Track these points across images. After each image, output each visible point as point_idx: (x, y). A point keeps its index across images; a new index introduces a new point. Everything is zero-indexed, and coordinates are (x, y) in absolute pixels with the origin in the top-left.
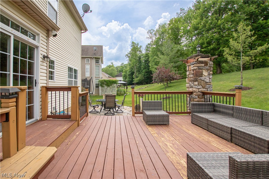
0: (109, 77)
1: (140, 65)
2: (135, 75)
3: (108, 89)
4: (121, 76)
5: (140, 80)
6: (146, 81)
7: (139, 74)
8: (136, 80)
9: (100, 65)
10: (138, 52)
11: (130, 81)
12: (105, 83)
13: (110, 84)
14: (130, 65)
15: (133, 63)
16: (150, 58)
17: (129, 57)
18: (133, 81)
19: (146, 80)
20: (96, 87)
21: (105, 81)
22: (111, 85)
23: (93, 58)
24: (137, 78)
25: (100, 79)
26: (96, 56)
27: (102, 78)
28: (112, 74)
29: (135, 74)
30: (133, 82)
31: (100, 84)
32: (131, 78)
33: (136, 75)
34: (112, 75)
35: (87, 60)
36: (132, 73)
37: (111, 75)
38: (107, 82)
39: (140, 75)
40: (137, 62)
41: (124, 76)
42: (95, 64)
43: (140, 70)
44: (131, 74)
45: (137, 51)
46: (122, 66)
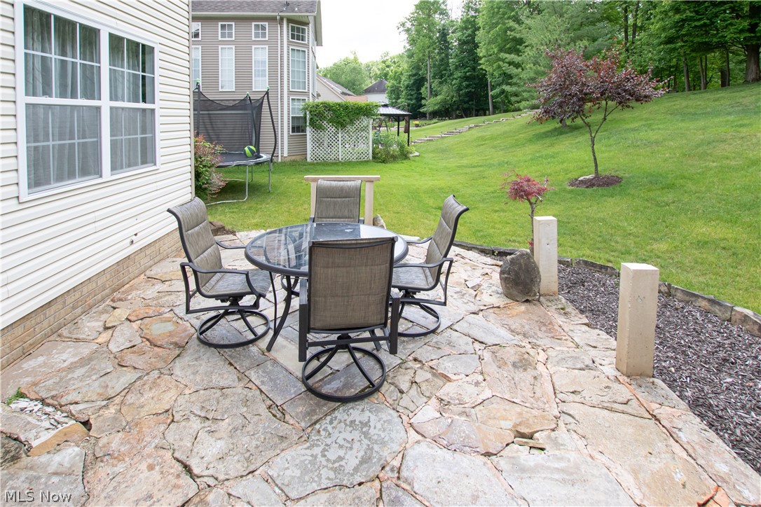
0: (344, 94)
1: (443, 55)
2: (427, 88)
3: (340, 135)
4: (383, 91)
5: (445, 101)
6: (466, 106)
7: (441, 83)
8: (430, 104)
9: (307, 46)
10: (437, 16)
11: (413, 105)
12: (329, 115)
13: (348, 120)
14: (410, 56)
15: (423, 49)
16: (480, 33)
17: (408, 30)
18: (421, 106)
19: (465, 103)
20: (293, 128)
21: (327, 107)
22: (352, 122)
23: (282, 19)
24: (436, 95)
25: (311, 100)
26: (293, 11)
27: (319, 95)
28: (354, 85)
29: (427, 85)
30: (422, 110)
31: (308, 117)
32: (415, 96)
33: (431, 86)
34: (354, 89)
35: (257, 26)
36: (419, 82)
37: (352, 86)
38: (334, 111)
39: (445, 88)
40: (434, 46)
41: (392, 92)
42: (288, 41)
43: (445, 70)
44: (414, 84)
45: (435, 12)
46: (384, 62)
